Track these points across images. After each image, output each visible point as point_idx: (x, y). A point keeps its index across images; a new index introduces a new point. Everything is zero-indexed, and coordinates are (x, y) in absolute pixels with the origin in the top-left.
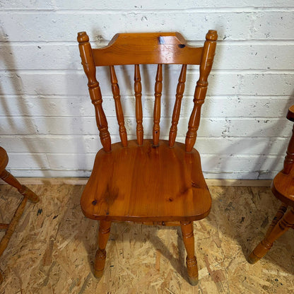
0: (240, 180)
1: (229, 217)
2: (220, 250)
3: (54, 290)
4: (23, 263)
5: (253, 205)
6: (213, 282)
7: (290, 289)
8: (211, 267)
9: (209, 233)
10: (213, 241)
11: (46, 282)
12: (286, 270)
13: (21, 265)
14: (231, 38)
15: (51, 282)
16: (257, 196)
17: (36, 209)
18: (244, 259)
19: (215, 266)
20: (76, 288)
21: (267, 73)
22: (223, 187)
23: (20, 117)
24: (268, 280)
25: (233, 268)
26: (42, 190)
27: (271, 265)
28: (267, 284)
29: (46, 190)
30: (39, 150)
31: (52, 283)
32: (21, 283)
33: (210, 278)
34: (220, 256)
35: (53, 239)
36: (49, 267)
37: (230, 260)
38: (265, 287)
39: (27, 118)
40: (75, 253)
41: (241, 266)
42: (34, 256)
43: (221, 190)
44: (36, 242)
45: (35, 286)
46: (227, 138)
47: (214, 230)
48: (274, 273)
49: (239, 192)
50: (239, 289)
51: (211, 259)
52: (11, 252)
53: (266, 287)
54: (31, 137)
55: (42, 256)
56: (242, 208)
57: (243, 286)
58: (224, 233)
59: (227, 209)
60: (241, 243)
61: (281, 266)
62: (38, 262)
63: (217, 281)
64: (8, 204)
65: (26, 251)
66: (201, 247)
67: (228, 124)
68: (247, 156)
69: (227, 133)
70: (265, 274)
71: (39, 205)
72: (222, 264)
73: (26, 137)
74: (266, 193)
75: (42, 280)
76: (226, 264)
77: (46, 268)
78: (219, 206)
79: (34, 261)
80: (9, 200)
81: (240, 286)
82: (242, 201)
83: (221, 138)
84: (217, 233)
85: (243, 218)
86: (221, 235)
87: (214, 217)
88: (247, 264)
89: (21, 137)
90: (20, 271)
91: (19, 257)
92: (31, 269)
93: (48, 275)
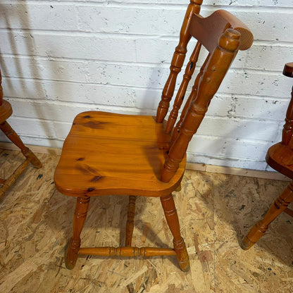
0: (247, 169)
1: (228, 203)
2: (213, 232)
3: (36, 246)
4: (13, 218)
5: (257, 195)
6: (199, 261)
7: (283, 280)
8: (199, 247)
9: (203, 214)
10: (207, 222)
11: (31, 237)
12: (282, 261)
13: (11, 219)
14: (237, 3)
15: (36, 238)
16: (263, 188)
17: (37, 174)
18: (237, 244)
19: (204, 246)
20: (58, 247)
21: (275, 45)
22: (227, 175)
23: (32, 80)
24: (260, 268)
25: (223, 251)
26: (47, 158)
27: (266, 254)
28: (258, 271)
29: (51, 159)
30: (47, 117)
31: (36, 240)
32: (7, 235)
33: (197, 257)
34: (211, 237)
35: (46, 201)
36: (36, 225)
37: (221, 243)
38: (255, 274)
39: (38, 81)
40: (64, 216)
41: (232, 250)
42: (25, 214)
43: (224, 178)
44: (30, 202)
45: (20, 239)
46: (233, 118)
47: (209, 213)
48: (268, 262)
49: (244, 182)
50: (226, 272)
51: (201, 240)
52: (5, 207)
53: (257, 274)
54: (40, 102)
55: (32, 214)
56: (244, 196)
57: (231, 269)
58: (220, 217)
59: (227, 196)
60: (237, 229)
61: (277, 256)
62: (28, 219)
63: (204, 261)
64: (12, 166)
65: (19, 208)
66: (193, 226)
67: (233, 102)
68: (253, 142)
69: (232, 113)
70: (258, 262)
71: (41, 171)
72: (212, 245)
73: (35, 101)
74: (273, 185)
75: (27, 235)
76: (217, 246)
77: (34, 225)
78: (219, 192)
79: (24, 218)
80: (14, 163)
81: (228, 269)
82: (245, 190)
83: (226, 118)
84: (212, 216)
85: (243, 206)
86: (216, 219)
87: (212, 201)
88: (240, 250)
89: (32, 101)
90: (9, 224)
91: (12, 212)
92: (19, 224)
93: (34, 232)
